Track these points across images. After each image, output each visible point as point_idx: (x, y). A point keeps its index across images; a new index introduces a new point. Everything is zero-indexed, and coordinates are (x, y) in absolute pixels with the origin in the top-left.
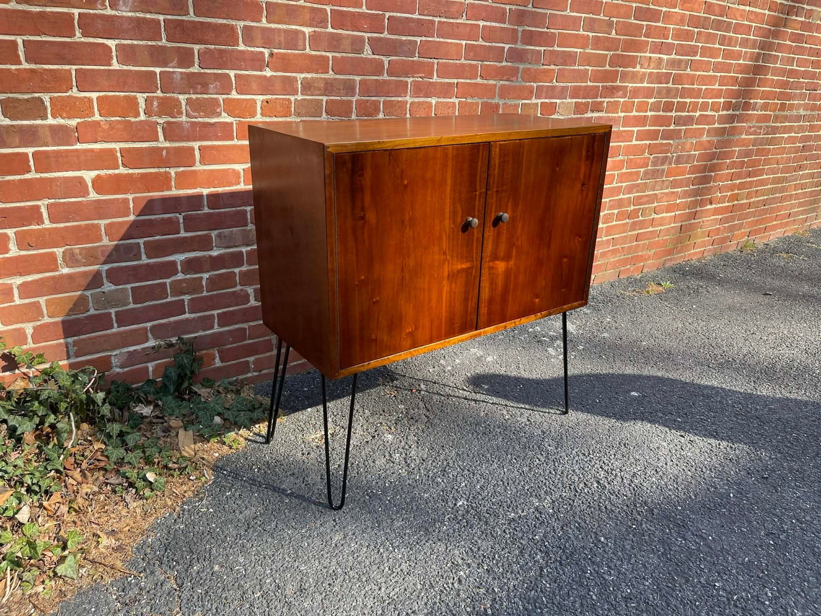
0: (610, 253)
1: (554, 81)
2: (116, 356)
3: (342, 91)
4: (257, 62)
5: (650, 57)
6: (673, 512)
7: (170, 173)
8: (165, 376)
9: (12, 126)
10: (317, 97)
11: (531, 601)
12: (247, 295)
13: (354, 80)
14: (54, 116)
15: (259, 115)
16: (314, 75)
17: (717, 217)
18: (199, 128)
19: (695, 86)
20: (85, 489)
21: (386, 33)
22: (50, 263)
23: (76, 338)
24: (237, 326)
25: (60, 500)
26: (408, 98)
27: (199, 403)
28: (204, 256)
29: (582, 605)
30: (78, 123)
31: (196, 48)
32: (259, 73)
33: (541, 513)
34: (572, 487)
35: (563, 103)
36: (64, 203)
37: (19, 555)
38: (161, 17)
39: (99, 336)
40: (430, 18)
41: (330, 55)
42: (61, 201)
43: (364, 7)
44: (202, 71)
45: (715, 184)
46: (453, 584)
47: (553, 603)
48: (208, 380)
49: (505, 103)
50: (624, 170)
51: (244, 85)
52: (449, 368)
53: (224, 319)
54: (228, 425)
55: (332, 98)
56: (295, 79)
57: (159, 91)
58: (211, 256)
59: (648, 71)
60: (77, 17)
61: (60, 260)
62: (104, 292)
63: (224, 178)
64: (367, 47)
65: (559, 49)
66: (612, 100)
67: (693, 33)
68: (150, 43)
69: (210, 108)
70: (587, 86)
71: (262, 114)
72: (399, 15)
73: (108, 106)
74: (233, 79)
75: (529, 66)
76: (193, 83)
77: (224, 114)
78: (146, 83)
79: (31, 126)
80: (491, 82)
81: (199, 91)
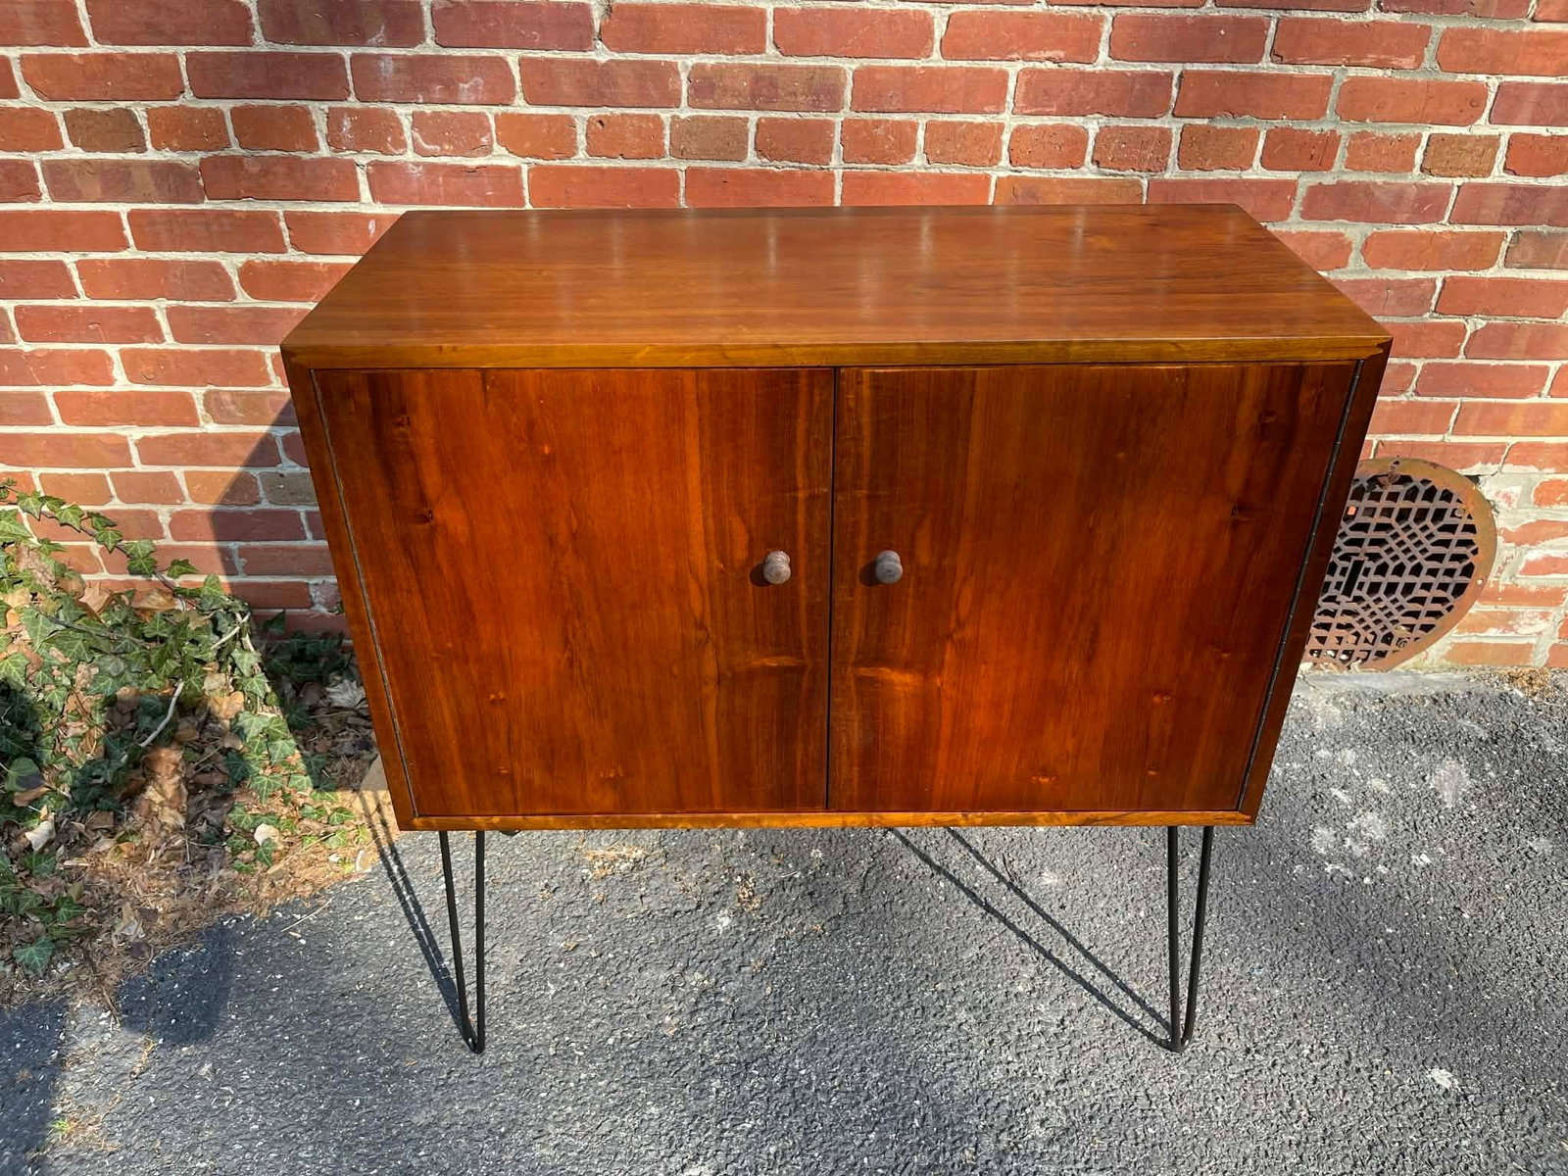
2: (316, 586)
3: (802, 99)
4: (574, 30)
9: (87, 162)
10: (733, 114)
13: (837, 71)
14: (158, 148)
15: (582, 154)
16: (724, 59)
18: (444, 176)
22: (183, 410)
23: (243, 544)
26: (1006, 116)
30: (202, 161)
31: (425, 1)
32: (579, 56)
36: (194, 309)
39: (283, 549)
42: (186, 304)
44: (443, 52)
49: (1363, 135)
51: (542, 84)
55: (773, 115)
56: (672, 68)
57: (352, 98)
61: (200, 408)
62: (282, 475)
69: (463, 134)
71: (590, 152)
73: (252, 128)
74: (515, 70)
75: (1473, 24)
76: (421, 78)
77: (498, 149)
78: (324, 78)
79: (117, 163)
80: (1311, 71)
81: (438, 97)
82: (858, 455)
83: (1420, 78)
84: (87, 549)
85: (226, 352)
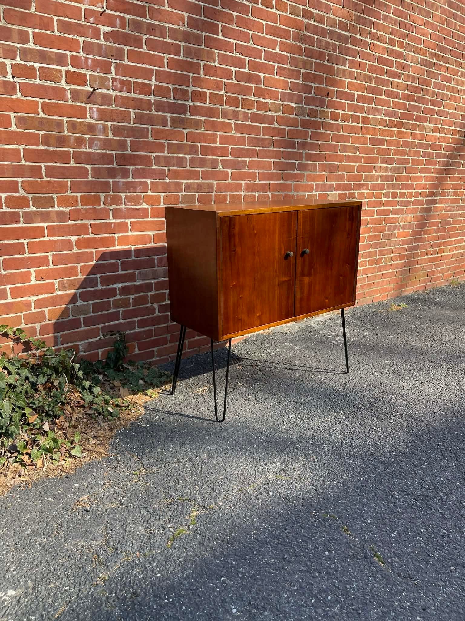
0: (366, 286)
1: (325, 181)
2: (82, 344)
3: (206, 190)
4: (162, 175)
5: (381, 166)
6: (414, 414)
7: (115, 237)
8: (108, 358)
9: (37, 211)
10: (193, 193)
11: (338, 455)
12: (155, 309)
13: (213, 183)
14: (58, 207)
16: (192, 181)
17: (432, 263)
18: (131, 211)
19: (410, 183)
20: (75, 416)
21: (230, 156)
22: (51, 288)
23: (62, 333)
24: (148, 328)
25: (64, 420)
26: (242, 193)
27: (129, 373)
28: (132, 285)
29: (366, 455)
30: (70, 210)
31: (131, 168)
32: (163, 181)
33: (338, 419)
34: (355, 407)
35: (332, 194)
36: (60, 254)
37: (48, 446)
38: (114, 153)
39: (74, 332)
40: (254, 148)
41: (200, 169)
42: (59, 253)
43: (218, 143)
44: (133, 180)
45: (429, 243)
46: (294, 450)
47: (350, 455)
48: (132, 362)
49: (298, 194)
50: (371, 234)
51: (154, 188)
52: (274, 354)
53: (142, 324)
54: (147, 385)
55: (201, 193)
56: (182, 183)
57: (111, 192)
58: (135, 285)
59: (380, 174)
60: (72, 153)
61: (56, 287)
62: (78, 306)
63: (143, 240)
64: (220, 164)
65: (326, 163)
66: (360, 191)
67: (405, 151)
68: (108, 166)
69: (136, 200)
70: (345, 184)
71: (164, 203)
72: (236, 146)
73: (85, 201)
74: (149, 184)
75: (310, 173)
76: (129, 187)
77: (144, 204)
78: (105, 187)
79: (46, 211)
80: (289, 182)
81: (132, 191)
82: (300, 229)
83: (304, 183)
84: (9, 345)
85: (67, 267)
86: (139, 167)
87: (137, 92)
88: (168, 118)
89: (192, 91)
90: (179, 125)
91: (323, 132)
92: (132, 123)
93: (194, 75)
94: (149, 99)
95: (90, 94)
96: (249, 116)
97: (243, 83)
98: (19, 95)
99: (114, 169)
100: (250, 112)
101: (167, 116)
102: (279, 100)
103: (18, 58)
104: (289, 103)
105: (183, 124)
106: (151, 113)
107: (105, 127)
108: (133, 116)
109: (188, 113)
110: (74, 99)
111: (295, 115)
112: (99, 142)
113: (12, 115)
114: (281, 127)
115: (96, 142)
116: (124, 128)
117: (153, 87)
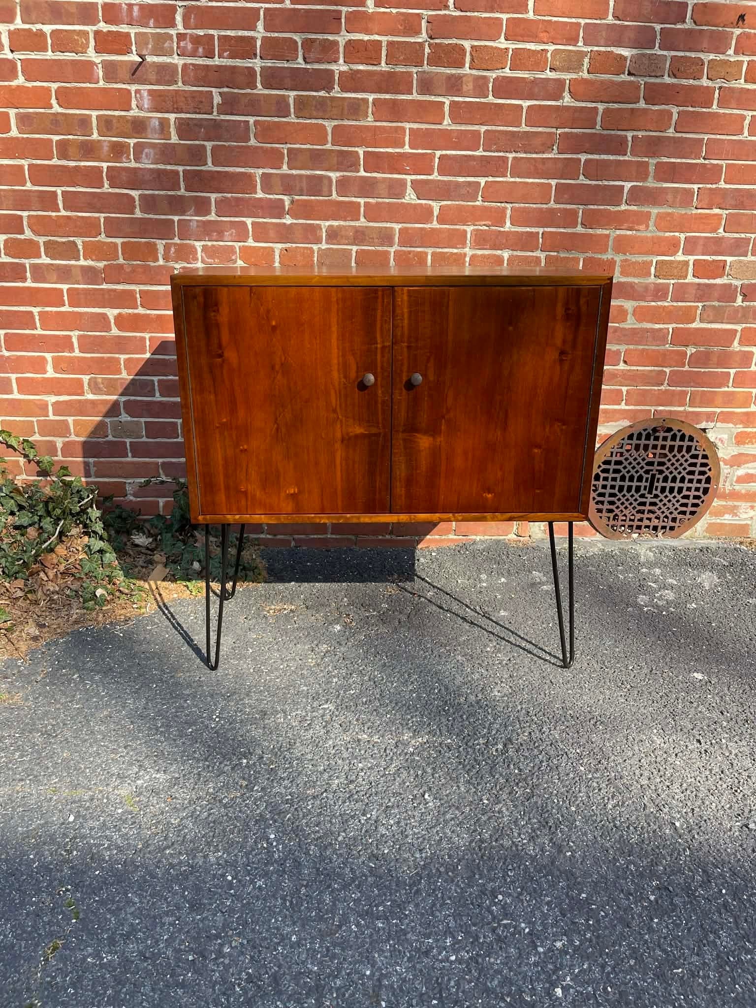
1: (721, 230)
2: (131, 483)
3: (376, 240)
4: (277, 209)
8: (173, 515)
9: (52, 264)
10: (345, 247)
13: (392, 229)
14: (85, 259)
15: (277, 264)
16: (342, 223)
21: (436, 174)
22: (76, 387)
23: (96, 459)
26: (467, 250)
30: (105, 265)
31: (213, 196)
32: (278, 221)
35: (740, 262)
36: (90, 336)
38: (180, 169)
39: (115, 462)
40: (501, 154)
41: (362, 201)
42: (87, 333)
43: (407, 147)
44: (218, 219)
49: (626, 260)
51: (261, 233)
55: (363, 248)
56: (319, 227)
57: (176, 238)
60: (105, 170)
61: (86, 386)
62: (120, 422)
64: (409, 189)
69: (226, 255)
71: (279, 263)
72: (454, 152)
73: (130, 251)
74: (250, 227)
75: (670, 210)
76: (208, 230)
77: (239, 261)
78: (164, 230)
79: (66, 265)
80: (599, 231)
81: (214, 238)
82: (402, 327)
83: (649, 235)
84: (18, 462)
85: (103, 358)
86: (229, 195)
87: (226, 54)
88: (291, 101)
89: (346, 43)
90: (315, 113)
91: (722, 111)
92: (215, 113)
93: (351, 9)
94: (250, 65)
95: (135, 67)
96: (491, 85)
97: (476, 14)
98: (21, 80)
99: (182, 197)
100: (493, 75)
101: (289, 96)
102: (580, 43)
103: (18, 19)
104: (609, 49)
105: (325, 111)
106: (255, 91)
107: (164, 123)
108: (217, 100)
109: (336, 86)
110: (108, 78)
111: (630, 74)
112: (151, 151)
113: (12, 112)
114: (583, 104)
115: (146, 150)
116: (199, 123)
117: (259, 43)
